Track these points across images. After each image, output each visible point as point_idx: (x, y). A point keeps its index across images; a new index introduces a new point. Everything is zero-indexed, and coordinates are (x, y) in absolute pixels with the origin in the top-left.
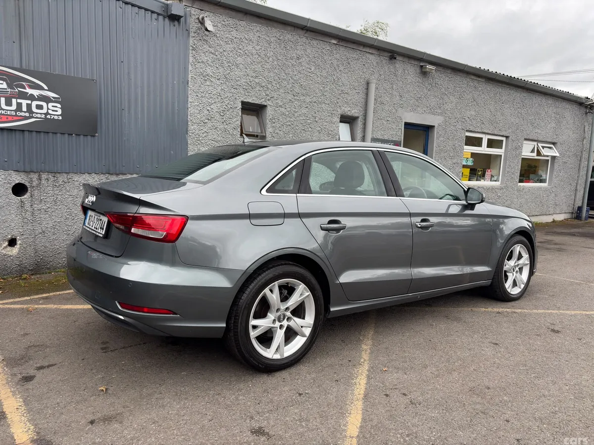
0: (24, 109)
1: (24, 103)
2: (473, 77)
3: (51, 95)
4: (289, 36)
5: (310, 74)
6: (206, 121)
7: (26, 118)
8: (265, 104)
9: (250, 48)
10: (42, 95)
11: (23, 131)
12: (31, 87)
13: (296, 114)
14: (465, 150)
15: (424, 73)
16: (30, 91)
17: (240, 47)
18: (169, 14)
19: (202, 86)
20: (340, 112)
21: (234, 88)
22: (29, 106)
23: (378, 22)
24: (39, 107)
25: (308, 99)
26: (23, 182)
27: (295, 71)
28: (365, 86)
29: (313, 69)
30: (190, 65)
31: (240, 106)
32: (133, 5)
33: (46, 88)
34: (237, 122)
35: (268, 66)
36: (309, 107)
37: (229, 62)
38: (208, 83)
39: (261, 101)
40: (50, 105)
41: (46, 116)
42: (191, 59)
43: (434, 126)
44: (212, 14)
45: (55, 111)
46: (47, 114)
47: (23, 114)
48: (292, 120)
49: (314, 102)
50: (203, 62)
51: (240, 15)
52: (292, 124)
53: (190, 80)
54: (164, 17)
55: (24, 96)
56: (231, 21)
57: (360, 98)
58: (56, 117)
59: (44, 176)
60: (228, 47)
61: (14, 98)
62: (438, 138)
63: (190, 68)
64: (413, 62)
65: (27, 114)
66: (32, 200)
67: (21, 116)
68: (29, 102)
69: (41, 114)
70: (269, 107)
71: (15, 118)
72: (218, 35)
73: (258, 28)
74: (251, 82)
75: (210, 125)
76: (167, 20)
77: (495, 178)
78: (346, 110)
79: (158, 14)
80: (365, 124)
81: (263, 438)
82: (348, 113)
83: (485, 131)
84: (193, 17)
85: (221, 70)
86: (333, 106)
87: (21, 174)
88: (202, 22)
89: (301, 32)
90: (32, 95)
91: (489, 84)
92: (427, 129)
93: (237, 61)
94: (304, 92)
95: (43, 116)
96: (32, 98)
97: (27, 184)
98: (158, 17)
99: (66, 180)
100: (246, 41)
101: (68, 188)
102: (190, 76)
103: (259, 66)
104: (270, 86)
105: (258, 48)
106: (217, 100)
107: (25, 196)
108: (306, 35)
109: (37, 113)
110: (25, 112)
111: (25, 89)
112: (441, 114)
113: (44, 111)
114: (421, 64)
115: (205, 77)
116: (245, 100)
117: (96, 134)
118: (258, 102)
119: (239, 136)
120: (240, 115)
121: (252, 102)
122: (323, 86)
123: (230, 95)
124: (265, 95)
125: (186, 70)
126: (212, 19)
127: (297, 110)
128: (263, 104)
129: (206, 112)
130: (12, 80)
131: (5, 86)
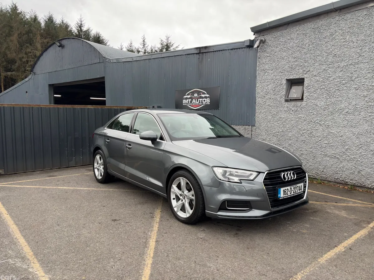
1: (201, 100)
3: (208, 95)
4: (321, 22)
5: (344, 43)
6: (265, 95)
8: (303, 77)
9: (291, 44)
10: (205, 96)
11: (201, 109)
12: (203, 94)
13: (331, 79)
17: (285, 46)
19: (263, 76)
21: (281, 73)
22: (202, 101)
24: (204, 101)
25: (342, 64)
27: (329, 46)
29: (348, 37)
30: (257, 67)
31: (284, 82)
33: (206, 93)
34: (283, 93)
37: (278, 58)
39: (300, 75)
40: (207, 99)
42: (258, 63)
44: (269, 35)
45: (208, 101)
46: (206, 103)
47: (200, 104)
48: (326, 84)
49: (350, 65)
50: (263, 63)
51: (285, 27)
52: (326, 87)
53: (257, 75)
55: (201, 97)
56: (279, 33)
58: (208, 104)
60: (277, 49)
61: (199, 99)
63: (257, 69)
65: (201, 104)
68: (202, 99)
70: (305, 79)
71: (199, 106)
72: (272, 45)
73: (297, 29)
74: (292, 65)
76: (248, 49)
79: (244, 48)
93: (283, 55)
94: (338, 59)
96: (203, 98)
100: (289, 41)
102: (257, 73)
103: (298, 53)
104: (306, 64)
105: (296, 42)
106: (271, 82)
108: (339, 14)
109: (204, 103)
116: (288, 78)
117: (219, 109)
118: (297, 77)
119: (284, 101)
120: (285, 88)
121: (293, 78)
122: (360, 48)
123: (279, 77)
124: (302, 71)
125: (255, 71)
126: (269, 38)
127: (330, 76)
128: (301, 77)
129: (265, 90)
130: (199, 93)
131: (197, 95)
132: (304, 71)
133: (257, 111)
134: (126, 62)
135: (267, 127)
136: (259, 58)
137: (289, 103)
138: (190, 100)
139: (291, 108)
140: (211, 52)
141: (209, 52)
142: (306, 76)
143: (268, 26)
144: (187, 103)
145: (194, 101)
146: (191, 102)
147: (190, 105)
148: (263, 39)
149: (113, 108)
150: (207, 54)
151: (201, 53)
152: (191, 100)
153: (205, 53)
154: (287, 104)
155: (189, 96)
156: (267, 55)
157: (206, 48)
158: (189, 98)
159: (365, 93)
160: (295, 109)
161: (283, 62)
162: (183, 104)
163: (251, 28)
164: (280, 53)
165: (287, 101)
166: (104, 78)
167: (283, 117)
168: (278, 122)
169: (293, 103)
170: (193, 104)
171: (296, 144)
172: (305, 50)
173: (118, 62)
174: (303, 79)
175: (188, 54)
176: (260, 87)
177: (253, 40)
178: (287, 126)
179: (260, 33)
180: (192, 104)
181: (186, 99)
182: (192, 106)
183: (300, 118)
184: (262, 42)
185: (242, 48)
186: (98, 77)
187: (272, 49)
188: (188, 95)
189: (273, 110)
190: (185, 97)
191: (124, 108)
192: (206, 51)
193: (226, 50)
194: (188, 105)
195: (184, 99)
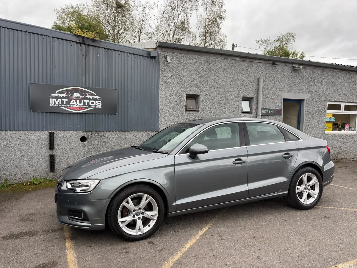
0: (86, 104)
1: (86, 101)
2: (331, 69)
3: (98, 97)
4: (211, 58)
5: (224, 77)
6: (168, 105)
8: (199, 94)
9: (190, 67)
10: (94, 98)
11: (86, 114)
12: (89, 95)
13: (216, 98)
14: (327, 113)
15: (295, 70)
16: (89, 96)
17: (185, 67)
18: (150, 56)
19: (166, 88)
20: (242, 95)
21: (182, 88)
22: (88, 103)
23: (290, 33)
24: (93, 103)
25: (223, 90)
26: (85, 136)
27: (215, 76)
28: (257, 81)
29: (225, 74)
30: (160, 79)
31: (185, 96)
32: (134, 54)
33: (95, 94)
34: (184, 104)
35: (200, 75)
36: (223, 94)
37: (180, 75)
38: (169, 86)
39: (197, 93)
40: (97, 102)
41: (95, 107)
42: (161, 75)
43: (304, 100)
44: (171, 53)
45: (99, 104)
46: (96, 106)
47: (86, 106)
48: (213, 101)
49: (226, 91)
50: (166, 76)
51: (185, 52)
52: (214, 103)
53: (160, 85)
54: (148, 58)
55: (86, 99)
56: (181, 55)
57: (254, 87)
58: (99, 107)
59: (94, 133)
60: (179, 68)
61: (82, 100)
62: (307, 106)
63: (160, 80)
64: (288, 65)
65: (87, 107)
66: (88, 144)
67: (85, 107)
68: (88, 101)
69: (93, 106)
70: (201, 96)
71: (83, 108)
72: (174, 63)
73: (195, 57)
74: (191, 84)
75: (170, 106)
76: (149, 59)
77: (353, 129)
78: (246, 94)
79: (145, 57)
80: (257, 101)
81: (151, 245)
82: (247, 96)
83: (342, 100)
84: (162, 55)
85: (176, 79)
86: (238, 92)
87: (84, 132)
88: (166, 58)
89: (219, 56)
90: (90, 98)
91: (343, 73)
92: (300, 102)
93: (184, 74)
94: (220, 86)
95: (94, 107)
96: (90, 99)
97: (87, 137)
98: (145, 58)
99: (102, 135)
100: (189, 64)
101: (103, 138)
102: (160, 84)
104: (201, 85)
105: (195, 67)
106: (174, 94)
107: (86, 142)
108: (221, 57)
109: (91, 106)
110: (87, 106)
111: (87, 95)
112: (309, 92)
113: (94, 105)
114: (293, 65)
115: (168, 84)
116: (188, 93)
117: (116, 114)
118: (195, 93)
119: (185, 111)
120: (185, 100)
121: (191, 94)
122: (232, 82)
123: (180, 91)
124: (198, 89)
125: (158, 81)
126: (171, 55)
127: (216, 96)
128: (197, 94)
129: (168, 100)
130: (82, 92)
131: (79, 95)
132: (200, 90)
133: (160, 118)
136: (162, 71)
137: (190, 113)
138: (65, 100)
140: (102, 48)
141: (98, 47)
142: (201, 93)
144: (59, 104)
145: (73, 102)
146: (68, 103)
147: (66, 107)
151: (85, 44)
152: (67, 100)
153: (92, 46)
154: (187, 113)
158: (63, 98)
159: (234, 110)
160: (193, 117)
161: (184, 80)
162: (51, 105)
164: (181, 71)
165: (187, 111)
169: (192, 113)
170: (72, 106)
175: (59, 39)
176: (163, 97)
179: (161, 49)
180: (69, 106)
181: (57, 98)
182: (71, 108)
187: (174, 66)
188: (60, 93)
189: (175, 117)
190: (54, 95)
192: (94, 45)
193: (124, 52)
194: (61, 106)
195: (52, 98)
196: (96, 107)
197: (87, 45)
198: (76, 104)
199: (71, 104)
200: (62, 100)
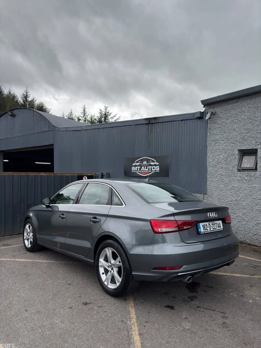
0: (150, 170)
1: (150, 167)
3: (157, 163)
7: (150, 172)
8: (256, 148)
9: (243, 116)
10: (154, 164)
12: (152, 162)
17: (236, 119)
19: (214, 146)
21: (233, 143)
22: (151, 168)
24: (154, 168)
30: (208, 137)
31: (237, 152)
32: (184, 120)
33: (156, 161)
34: (235, 163)
37: (229, 129)
39: (253, 146)
40: (157, 167)
42: (208, 134)
44: (219, 107)
45: (157, 169)
47: (150, 171)
50: (214, 134)
51: (236, 100)
53: (208, 145)
55: (150, 165)
56: (230, 106)
58: (158, 171)
60: (229, 121)
61: (148, 166)
63: (208, 139)
65: (151, 171)
68: (151, 167)
69: (154, 170)
70: (259, 150)
71: (148, 173)
72: (222, 117)
73: (248, 102)
74: (244, 137)
75: (218, 166)
93: (234, 127)
96: (152, 165)
100: (240, 114)
102: (208, 143)
103: (250, 125)
104: (259, 136)
105: (248, 114)
106: (223, 152)
111: (150, 163)
115: (216, 141)
116: (241, 149)
117: (169, 176)
118: (250, 148)
119: (236, 171)
120: (237, 158)
121: (246, 149)
123: (230, 147)
124: (255, 142)
125: (206, 141)
126: (219, 110)
128: (254, 148)
129: (217, 160)
130: (148, 161)
131: (146, 163)
132: (257, 142)
133: (208, 179)
134: (75, 131)
135: (220, 195)
136: (210, 129)
137: (242, 173)
138: (139, 167)
139: (244, 177)
140: (161, 123)
141: (159, 123)
142: (259, 147)
143: (219, 100)
144: (136, 170)
145: (143, 168)
146: (140, 169)
147: (139, 172)
148: (214, 112)
149: (65, 175)
150: (156, 124)
151: (150, 124)
152: (140, 167)
153: (154, 123)
154: (240, 174)
155: (138, 164)
156: (218, 126)
157: (155, 118)
158: (138, 166)
160: (249, 179)
161: (234, 134)
162: (132, 171)
163: (201, 101)
164: (231, 125)
165: (239, 170)
166: (53, 145)
167: (236, 186)
168: (231, 191)
169: (246, 173)
170: (142, 171)
171: (251, 214)
172: (257, 123)
173: (67, 130)
174: (257, 150)
175: (137, 125)
176: (212, 156)
177: (203, 112)
178: (241, 195)
179: (210, 106)
180: (141, 171)
181: (135, 166)
182: (141, 173)
183: (254, 188)
184: (212, 114)
185: (192, 119)
186: (47, 144)
187: (223, 121)
188: (137, 162)
189: (225, 179)
190: (134, 164)
191: (75, 175)
192: (156, 122)
193: (176, 121)
194: (137, 172)
195: (133, 167)
196: (156, 171)
197: (151, 124)
198: (144, 170)
199: (141, 170)
200: (138, 167)
